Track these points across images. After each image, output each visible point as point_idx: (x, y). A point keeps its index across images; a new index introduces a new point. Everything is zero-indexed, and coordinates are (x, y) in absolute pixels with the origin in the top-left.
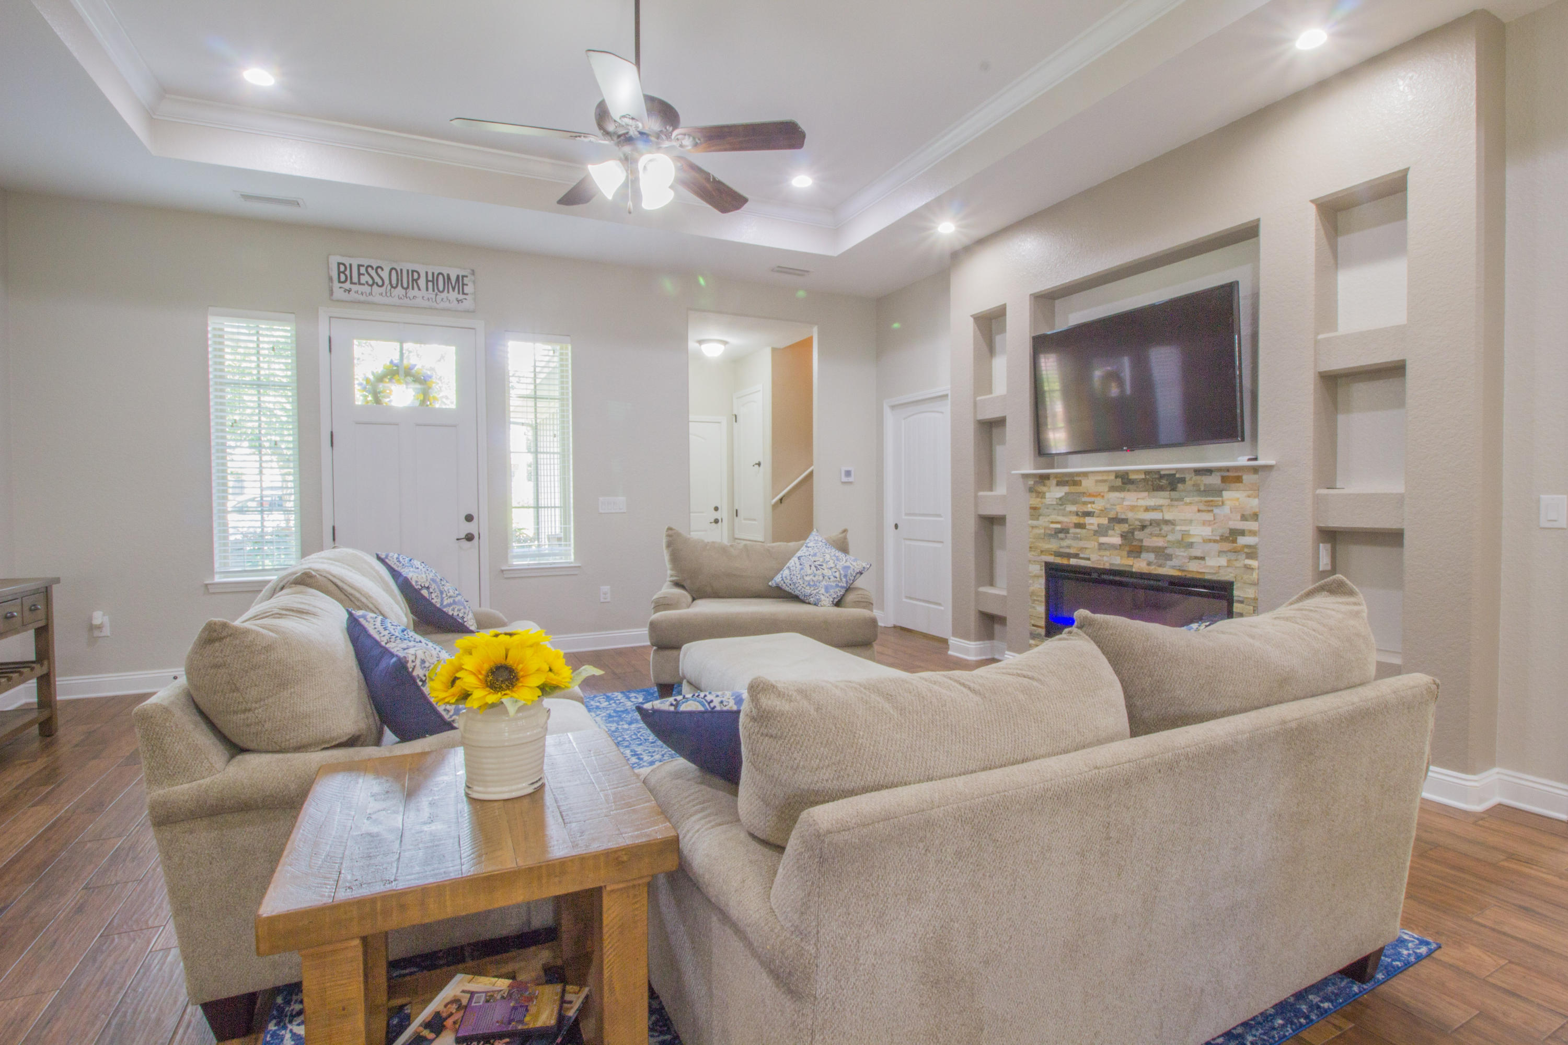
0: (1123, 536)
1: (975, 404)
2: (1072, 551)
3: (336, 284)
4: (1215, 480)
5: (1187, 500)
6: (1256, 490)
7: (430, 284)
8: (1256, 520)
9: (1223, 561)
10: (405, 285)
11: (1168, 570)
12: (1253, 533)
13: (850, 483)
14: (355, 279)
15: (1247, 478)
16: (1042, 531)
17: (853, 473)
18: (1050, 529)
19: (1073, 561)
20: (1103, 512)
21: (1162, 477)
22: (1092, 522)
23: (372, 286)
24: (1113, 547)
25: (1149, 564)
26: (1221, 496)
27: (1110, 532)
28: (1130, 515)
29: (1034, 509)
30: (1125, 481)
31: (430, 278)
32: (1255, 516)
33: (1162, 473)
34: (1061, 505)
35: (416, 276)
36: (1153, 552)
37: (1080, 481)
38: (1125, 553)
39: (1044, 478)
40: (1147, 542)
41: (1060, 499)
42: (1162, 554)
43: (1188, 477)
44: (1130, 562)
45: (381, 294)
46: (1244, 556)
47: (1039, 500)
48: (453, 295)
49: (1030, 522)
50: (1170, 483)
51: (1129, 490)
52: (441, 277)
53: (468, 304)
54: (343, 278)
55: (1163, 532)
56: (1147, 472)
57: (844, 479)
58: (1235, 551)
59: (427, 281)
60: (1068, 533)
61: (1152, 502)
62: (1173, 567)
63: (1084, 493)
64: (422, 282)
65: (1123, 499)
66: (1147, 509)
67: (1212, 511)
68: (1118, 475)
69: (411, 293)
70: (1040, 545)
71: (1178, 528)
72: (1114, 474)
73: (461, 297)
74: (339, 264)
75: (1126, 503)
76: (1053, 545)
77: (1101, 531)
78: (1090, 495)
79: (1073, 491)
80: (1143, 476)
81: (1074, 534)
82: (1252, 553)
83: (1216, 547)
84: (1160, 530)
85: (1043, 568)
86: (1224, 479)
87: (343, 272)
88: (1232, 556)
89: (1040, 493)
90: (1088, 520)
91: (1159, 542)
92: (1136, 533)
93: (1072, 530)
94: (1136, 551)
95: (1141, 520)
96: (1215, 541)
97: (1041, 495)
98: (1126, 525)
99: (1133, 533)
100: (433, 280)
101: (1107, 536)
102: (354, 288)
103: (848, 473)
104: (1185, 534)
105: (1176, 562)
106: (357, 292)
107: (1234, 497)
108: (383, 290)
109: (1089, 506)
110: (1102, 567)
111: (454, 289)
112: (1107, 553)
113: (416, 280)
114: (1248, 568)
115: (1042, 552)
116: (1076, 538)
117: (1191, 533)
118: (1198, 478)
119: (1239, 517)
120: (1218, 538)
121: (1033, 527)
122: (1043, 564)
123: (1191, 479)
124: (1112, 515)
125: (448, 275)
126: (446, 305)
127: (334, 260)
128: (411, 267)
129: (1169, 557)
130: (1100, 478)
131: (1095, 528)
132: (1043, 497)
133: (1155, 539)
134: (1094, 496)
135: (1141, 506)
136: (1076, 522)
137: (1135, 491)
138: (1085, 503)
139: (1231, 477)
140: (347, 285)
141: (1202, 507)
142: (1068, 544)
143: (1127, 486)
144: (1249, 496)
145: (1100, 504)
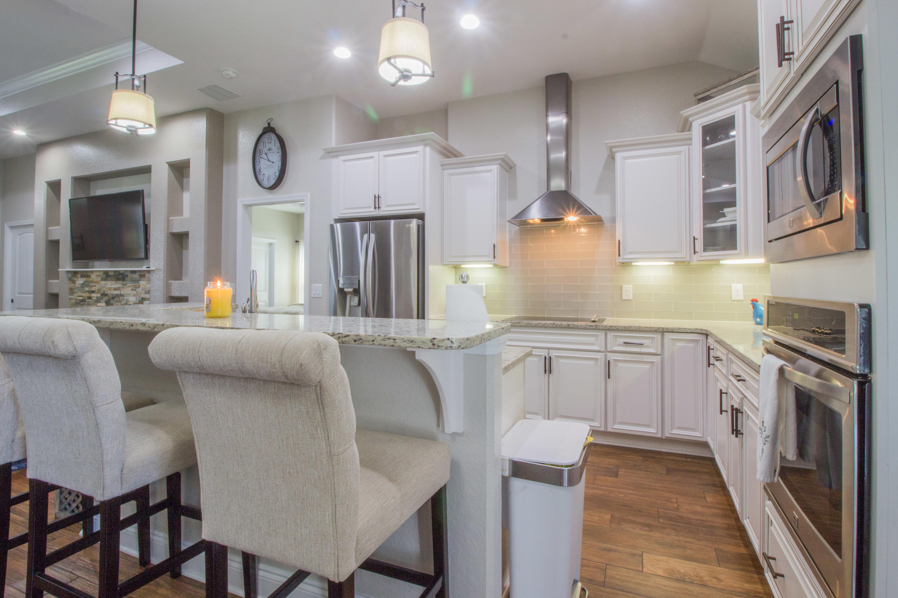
0: (106, 303)
1: (47, 232)
4: (136, 276)
5: (128, 285)
6: (149, 280)
8: (149, 294)
12: (148, 299)
15: (147, 275)
16: (74, 301)
18: (78, 300)
20: (98, 291)
21: (120, 274)
26: (139, 283)
27: (102, 301)
28: (109, 292)
29: (71, 289)
30: (107, 276)
32: (149, 292)
33: (120, 272)
34: (82, 287)
37: (90, 275)
39: (75, 273)
41: (82, 284)
43: (128, 274)
47: (73, 284)
49: (69, 296)
50: (122, 277)
51: (108, 280)
56: (115, 272)
60: (85, 302)
61: (116, 286)
63: (92, 281)
65: (106, 284)
66: (115, 289)
67: (136, 290)
71: (125, 298)
72: (103, 272)
75: (107, 286)
77: (98, 300)
79: (87, 280)
80: (113, 274)
86: (140, 276)
90: (93, 295)
92: (111, 301)
95: (112, 295)
97: (74, 282)
98: (107, 297)
107: (142, 283)
116: (88, 304)
117: (130, 300)
118: (132, 275)
119: (144, 292)
120: (138, 302)
121: (70, 299)
123: (130, 276)
124: (102, 292)
130: (98, 274)
131: (96, 299)
132: (75, 283)
133: (118, 303)
134: (95, 282)
135: (113, 288)
136: (88, 296)
137: (111, 280)
138: (92, 287)
139: (142, 275)
141: (133, 288)
143: (109, 278)
144: (147, 283)
145: (98, 286)
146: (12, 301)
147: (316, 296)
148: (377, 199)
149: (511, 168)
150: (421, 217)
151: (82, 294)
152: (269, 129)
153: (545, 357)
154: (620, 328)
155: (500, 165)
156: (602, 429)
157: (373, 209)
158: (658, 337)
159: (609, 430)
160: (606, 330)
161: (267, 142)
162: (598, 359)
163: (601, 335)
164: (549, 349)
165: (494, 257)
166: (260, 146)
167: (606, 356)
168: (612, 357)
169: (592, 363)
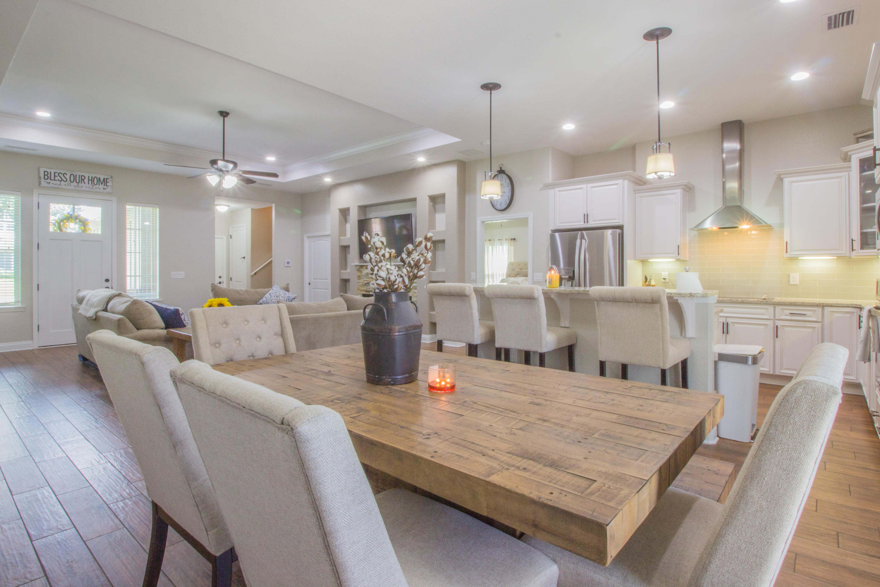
1: (339, 239)
3: (43, 180)
7: (90, 182)
10: (78, 181)
13: (289, 266)
14: (53, 178)
16: (361, 284)
17: (290, 263)
18: (364, 284)
23: (61, 181)
29: (359, 276)
31: (90, 179)
35: (83, 178)
39: (362, 266)
41: (367, 273)
45: (65, 185)
48: (101, 186)
52: (96, 179)
53: (109, 190)
54: (46, 177)
57: (286, 265)
59: (89, 180)
60: (369, 284)
64: (86, 180)
69: (80, 185)
70: (361, 288)
73: (105, 187)
74: (45, 172)
76: (365, 288)
87: (47, 175)
97: (361, 272)
100: (92, 180)
102: (52, 182)
103: (288, 263)
106: (53, 184)
108: (65, 183)
111: (102, 184)
113: (83, 180)
115: (361, 291)
121: (359, 282)
125: (99, 178)
126: (98, 190)
127: (42, 170)
128: (81, 174)
132: (362, 272)
140: (49, 181)
146: (309, 284)
147: (538, 281)
148: (586, 216)
149: (690, 189)
150: (621, 227)
151: (367, 279)
152: (501, 172)
153: (723, 323)
154: (786, 303)
155: (683, 189)
156: (771, 373)
157: (583, 223)
158: (819, 310)
159: (777, 373)
160: (774, 304)
162: (768, 324)
163: (771, 308)
164: (726, 317)
165: (678, 254)
167: (774, 323)
168: (779, 323)
169: (763, 327)
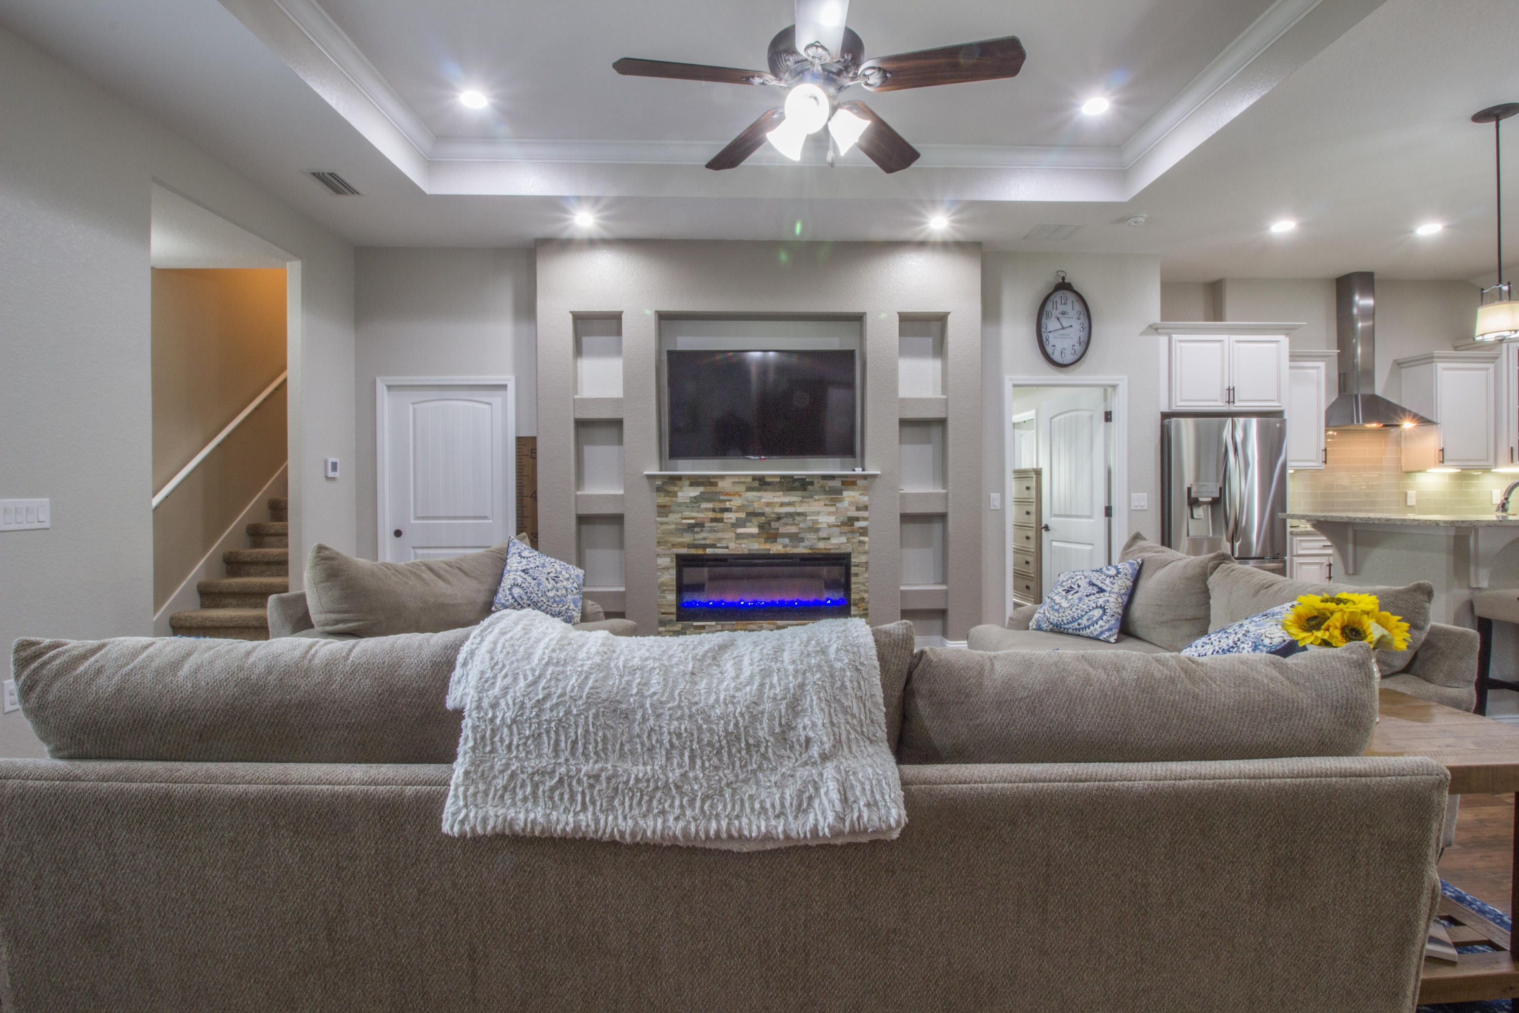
0: (761, 527)
1: (574, 402)
2: (708, 542)
4: (837, 483)
5: (816, 497)
6: (866, 490)
8: (867, 510)
9: (843, 539)
11: (801, 549)
12: (865, 519)
13: (335, 479)
15: (860, 482)
16: (674, 527)
17: (340, 468)
19: (709, 551)
20: (740, 509)
21: (794, 481)
22: (730, 517)
24: (751, 536)
25: (785, 546)
26: (842, 494)
27: (748, 524)
28: (767, 510)
29: (663, 507)
30: (762, 483)
32: (866, 508)
33: (795, 477)
34: (695, 503)
36: (787, 537)
37: (717, 483)
38: (763, 540)
40: (782, 530)
41: (695, 498)
42: (795, 538)
43: (816, 481)
44: (768, 546)
46: (858, 535)
47: (668, 498)
49: (658, 519)
50: (801, 485)
51: (765, 490)
55: (796, 521)
56: (782, 477)
57: (330, 473)
58: (852, 532)
60: (704, 527)
61: (786, 499)
62: (805, 547)
63: (722, 492)
65: (760, 497)
66: (782, 505)
67: (835, 505)
68: (755, 478)
70: (672, 539)
71: (809, 518)
72: (751, 478)
75: (763, 500)
77: (740, 523)
78: (727, 494)
79: (709, 491)
80: (778, 480)
81: (711, 527)
82: (864, 532)
83: (838, 529)
84: (794, 520)
85: (675, 560)
86: (843, 483)
88: (850, 535)
89: (670, 492)
90: (726, 515)
91: (793, 529)
92: (772, 524)
93: (707, 525)
94: (773, 537)
95: (777, 514)
96: (837, 526)
97: (671, 494)
98: (764, 518)
99: (769, 524)
101: (745, 527)
103: (334, 466)
104: (816, 522)
105: (806, 543)
107: (850, 495)
109: (727, 503)
110: (740, 553)
112: (746, 541)
114: (861, 542)
115: (673, 545)
116: (712, 530)
117: (820, 521)
118: (824, 482)
119: (854, 509)
120: (840, 524)
121: (662, 524)
122: (674, 556)
123: (819, 483)
124: (750, 510)
129: (802, 540)
130: (737, 480)
131: (734, 521)
133: (789, 527)
134: (730, 495)
135: (777, 503)
136: (712, 517)
137: (771, 491)
138: (725, 501)
139: (849, 482)
141: (828, 503)
142: (701, 537)
143: (764, 487)
144: (861, 495)
145: (736, 502)
146: (398, 533)
147: (1139, 508)
148: (1230, 392)
152: (1064, 286)
155: (1325, 362)
161: (1059, 303)
166: (1049, 307)
